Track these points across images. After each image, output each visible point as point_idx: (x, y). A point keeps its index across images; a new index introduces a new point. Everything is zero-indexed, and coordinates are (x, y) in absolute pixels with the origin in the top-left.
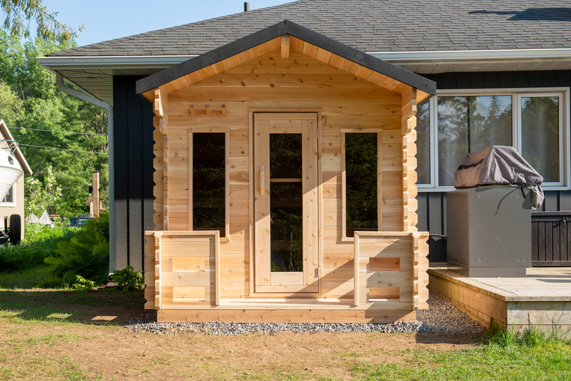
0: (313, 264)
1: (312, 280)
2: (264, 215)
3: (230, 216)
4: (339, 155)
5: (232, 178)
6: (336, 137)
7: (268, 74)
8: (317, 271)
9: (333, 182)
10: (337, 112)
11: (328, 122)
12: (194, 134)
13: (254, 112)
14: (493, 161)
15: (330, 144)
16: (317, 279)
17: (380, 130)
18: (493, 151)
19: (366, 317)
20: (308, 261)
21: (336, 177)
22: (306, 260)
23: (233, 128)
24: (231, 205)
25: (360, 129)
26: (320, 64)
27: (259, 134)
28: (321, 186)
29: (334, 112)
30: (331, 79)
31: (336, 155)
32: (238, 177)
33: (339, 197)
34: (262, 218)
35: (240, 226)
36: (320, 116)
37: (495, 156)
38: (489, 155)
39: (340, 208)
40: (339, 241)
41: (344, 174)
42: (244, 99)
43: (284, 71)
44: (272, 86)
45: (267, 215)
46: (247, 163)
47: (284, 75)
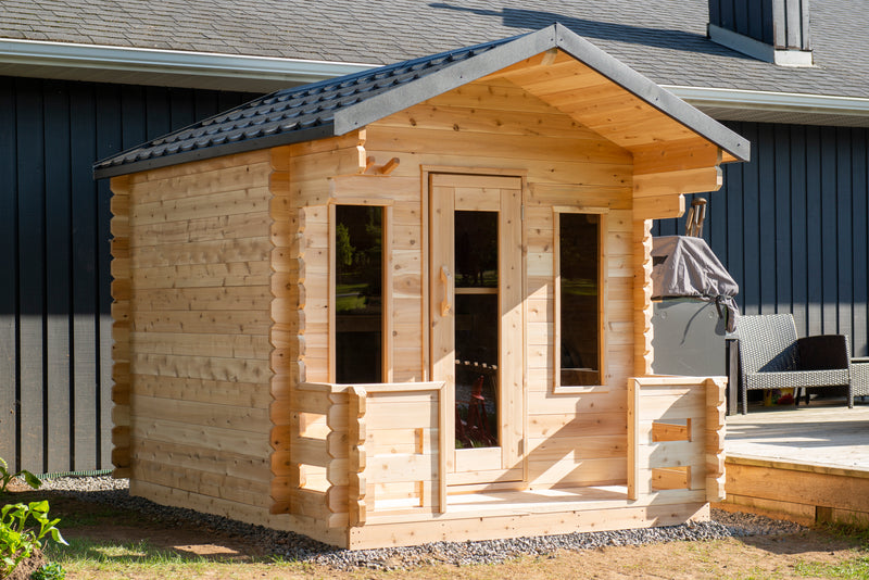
0: (517, 434)
1: (514, 459)
2: (446, 351)
3: (394, 354)
4: (550, 249)
5: (397, 287)
6: (547, 219)
7: (449, 107)
8: (521, 445)
9: (541, 294)
10: (548, 178)
11: (537, 194)
12: (337, 206)
13: (430, 173)
14: (681, 259)
15: (539, 231)
16: (522, 457)
17: (606, 210)
18: (680, 244)
19: (649, 518)
20: (509, 428)
21: (546, 286)
22: (506, 425)
23: (397, 198)
24: (395, 333)
25: (580, 207)
26: (524, 96)
27: (439, 211)
28: (527, 302)
29: (544, 178)
30: (540, 122)
31: (546, 249)
32: (407, 285)
33: (552, 320)
34: (444, 356)
35: (408, 371)
36: (525, 184)
37: (683, 253)
38: (675, 251)
39: (552, 338)
40: (551, 393)
41: (558, 280)
42: (414, 149)
43: (475, 104)
44: (456, 128)
45: (450, 351)
46: (419, 260)
47: (473, 111)
